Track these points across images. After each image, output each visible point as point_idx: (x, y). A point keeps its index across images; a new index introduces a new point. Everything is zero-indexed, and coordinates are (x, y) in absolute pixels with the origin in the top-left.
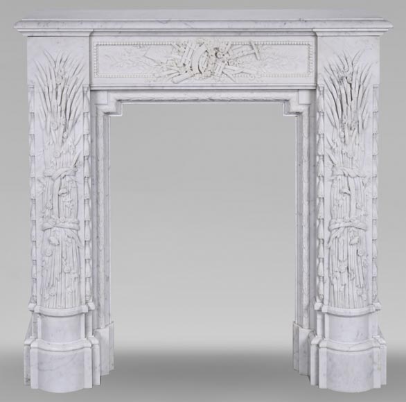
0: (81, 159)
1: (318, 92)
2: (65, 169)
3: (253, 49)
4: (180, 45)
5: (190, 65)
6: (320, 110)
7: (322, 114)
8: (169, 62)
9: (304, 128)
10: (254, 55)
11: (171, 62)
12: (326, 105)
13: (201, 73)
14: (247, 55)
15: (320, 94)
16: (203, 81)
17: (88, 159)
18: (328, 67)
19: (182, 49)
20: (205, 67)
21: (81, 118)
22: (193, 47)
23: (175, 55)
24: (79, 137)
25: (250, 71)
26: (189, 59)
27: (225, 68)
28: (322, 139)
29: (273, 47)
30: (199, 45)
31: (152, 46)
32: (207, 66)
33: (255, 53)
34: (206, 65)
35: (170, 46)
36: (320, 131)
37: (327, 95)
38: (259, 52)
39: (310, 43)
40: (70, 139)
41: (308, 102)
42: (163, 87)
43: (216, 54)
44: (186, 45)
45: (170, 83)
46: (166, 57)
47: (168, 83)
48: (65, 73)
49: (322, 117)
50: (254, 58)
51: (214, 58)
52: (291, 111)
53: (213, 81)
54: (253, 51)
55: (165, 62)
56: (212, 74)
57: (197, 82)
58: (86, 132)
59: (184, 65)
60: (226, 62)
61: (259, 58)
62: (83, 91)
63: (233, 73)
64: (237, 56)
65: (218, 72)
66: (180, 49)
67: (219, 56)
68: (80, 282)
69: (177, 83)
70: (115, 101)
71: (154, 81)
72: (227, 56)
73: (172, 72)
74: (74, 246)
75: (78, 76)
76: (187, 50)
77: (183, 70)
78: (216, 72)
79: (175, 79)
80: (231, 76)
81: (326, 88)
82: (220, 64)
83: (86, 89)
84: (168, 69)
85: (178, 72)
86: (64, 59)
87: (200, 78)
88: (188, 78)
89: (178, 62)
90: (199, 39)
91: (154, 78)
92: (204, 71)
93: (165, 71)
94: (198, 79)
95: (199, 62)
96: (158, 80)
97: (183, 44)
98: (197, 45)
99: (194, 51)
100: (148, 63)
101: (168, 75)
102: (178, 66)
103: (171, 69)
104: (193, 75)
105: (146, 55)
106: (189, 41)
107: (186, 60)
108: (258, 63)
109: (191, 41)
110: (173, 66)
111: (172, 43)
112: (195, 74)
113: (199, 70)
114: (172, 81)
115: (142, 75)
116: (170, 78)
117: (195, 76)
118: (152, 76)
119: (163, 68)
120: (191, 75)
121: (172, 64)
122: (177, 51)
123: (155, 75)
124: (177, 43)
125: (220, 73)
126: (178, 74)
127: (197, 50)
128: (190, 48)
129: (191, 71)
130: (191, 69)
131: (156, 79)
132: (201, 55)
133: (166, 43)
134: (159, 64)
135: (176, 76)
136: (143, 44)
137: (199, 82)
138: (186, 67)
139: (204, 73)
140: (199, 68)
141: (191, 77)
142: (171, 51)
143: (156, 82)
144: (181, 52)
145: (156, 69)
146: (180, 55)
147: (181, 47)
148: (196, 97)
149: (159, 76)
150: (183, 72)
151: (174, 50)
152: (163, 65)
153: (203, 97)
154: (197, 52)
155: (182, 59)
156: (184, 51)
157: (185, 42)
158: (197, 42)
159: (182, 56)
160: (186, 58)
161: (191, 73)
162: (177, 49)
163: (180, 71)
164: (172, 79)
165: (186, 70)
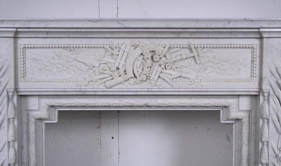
1: (261, 98)
3: (192, 52)
4: (113, 47)
5: (123, 69)
6: (265, 116)
7: (266, 121)
8: (102, 66)
9: (244, 135)
10: (193, 59)
11: (104, 65)
12: (272, 111)
13: (136, 77)
14: (186, 58)
15: (264, 100)
16: (138, 86)
18: (274, 71)
19: (116, 52)
20: (140, 70)
22: (128, 48)
23: (108, 59)
24: (3, 143)
25: (188, 76)
26: (122, 62)
27: (161, 72)
28: (265, 147)
29: (214, 50)
30: (133, 47)
31: (83, 49)
32: (143, 69)
33: (194, 57)
34: (141, 68)
35: (103, 49)
36: (264, 139)
37: (273, 100)
38: (198, 55)
39: (255, 46)
41: (248, 109)
42: (95, 91)
43: (152, 57)
44: (120, 48)
45: (102, 88)
46: (98, 60)
47: (100, 88)
49: (266, 124)
50: (193, 63)
51: (149, 61)
52: (231, 117)
53: (149, 86)
54: (192, 55)
55: (97, 65)
56: (148, 78)
57: (131, 86)
58: (11, 138)
59: (118, 69)
60: (163, 66)
61: (198, 62)
62: (8, 96)
63: (170, 77)
64: (175, 59)
65: (154, 76)
66: (113, 52)
67: (155, 60)
69: (110, 88)
70: (47, 107)
71: (86, 85)
72: (164, 59)
73: (105, 76)
76: (121, 53)
77: (116, 74)
78: (152, 76)
79: (108, 84)
80: (168, 80)
81: (272, 93)
82: (156, 67)
84: (101, 73)
85: (111, 76)
87: (135, 82)
88: (122, 82)
89: (112, 65)
90: (134, 41)
91: (85, 82)
92: (139, 75)
93: (98, 75)
94: (133, 83)
95: (133, 66)
96: (89, 85)
97: (116, 47)
98: (132, 48)
99: (128, 53)
100: (79, 67)
101: (100, 79)
102: (111, 69)
103: (104, 73)
104: (127, 79)
105: (77, 59)
106: (123, 43)
107: (120, 63)
108: (197, 67)
109: (125, 44)
110: (105, 70)
111: (105, 46)
112: (129, 78)
113: (134, 74)
114: (104, 86)
115: (72, 79)
116: (102, 82)
117: (130, 80)
118: (83, 80)
119: (95, 72)
120: (125, 79)
121: (105, 67)
122: (110, 54)
123: (86, 79)
124: (110, 46)
125: (156, 77)
126: (111, 78)
127: (132, 52)
128: (124, 51)
129: (125, 75)
130: (125, 72)
131: (87, 83)
132: (136, 58)
133: (99, 46)
134: (90, 68)
135: (109, 80)
136: (73, 47)
137: (134, 86)
138: (119, 71)
139: (139, 77)
140: (133, 72)
141: (125, 81)
142: (104, 55)
143: (88, 86)
144: (114, 55)
145: (88, 73)
146: (114, 59)
147: (115, 50)
148: (131, 103)
149: (91, 80)
150: (116, 76)
151: (107, 53)
152: (95, 69)
153: (139, 103)
154: (131, 55)
155: (115, 62)
156: (118, 54)
157: (118, 44)
158: (132, 44)
159: (116, 60)
160: (120, 62)
161: (125, 77)
162: (111, 52)
163: (113, 75)
164: (105, 84)
165: (120, 73)
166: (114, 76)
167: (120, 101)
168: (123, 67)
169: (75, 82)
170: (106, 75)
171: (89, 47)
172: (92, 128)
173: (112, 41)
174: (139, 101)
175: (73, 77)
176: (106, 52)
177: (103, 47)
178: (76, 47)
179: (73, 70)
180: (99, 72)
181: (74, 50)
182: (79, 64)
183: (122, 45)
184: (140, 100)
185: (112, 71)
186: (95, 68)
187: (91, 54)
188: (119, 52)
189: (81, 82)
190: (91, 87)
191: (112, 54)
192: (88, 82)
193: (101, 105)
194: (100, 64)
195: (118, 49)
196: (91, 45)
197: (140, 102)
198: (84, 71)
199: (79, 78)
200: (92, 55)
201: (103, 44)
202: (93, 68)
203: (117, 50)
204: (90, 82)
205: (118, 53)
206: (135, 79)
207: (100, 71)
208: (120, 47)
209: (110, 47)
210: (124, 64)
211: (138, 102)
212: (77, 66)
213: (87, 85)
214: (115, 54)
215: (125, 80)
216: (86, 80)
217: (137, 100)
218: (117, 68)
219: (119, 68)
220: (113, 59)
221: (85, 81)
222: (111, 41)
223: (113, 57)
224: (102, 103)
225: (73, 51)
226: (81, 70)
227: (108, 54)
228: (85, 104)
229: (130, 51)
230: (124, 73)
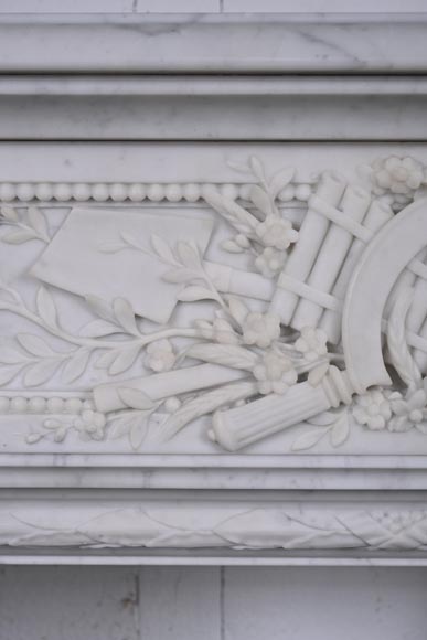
4: (264, 199)
5: (325, 335)
8: (188, 313)
11: (205, 312)
13: (398, 383)
19: (276, 228)
22: (354, 204)
23: (228, 273)
26: (318, 292)
30: (386, 202)
31: (77, 209)
35: (199, 213)
42: (150, 470)
44: (303, 206)
45: (190, 447)
46: (164, 280)
55: (161, 311)
59: (289, 332)
66: (261, 229)
69: (241, 451)
71: (90, 434)
73: (208, 375)
76: (308, 238)
77: (278, 365)
79: (228, 426)
85: (249, 376)
87: (393, 414)
88: (317, 415)
89: (250, 312)
90: (392, 164)
91: (88, 415)
92: (419, 375)
93: (164, 371)
94: (380, 422)
95: (386, 316)
96: (113, 431)
97: (277, 200)
98: (375, 203)
99: (354, 238)
100: (51, 322)
101: (180, 396)
102: (250, 337)
103: (203, 358)
104: (348, 399)
105: (39, 271)
106: (320, 178)
107: (300, 298)
109: (335, 179)
110: (212, 341)
111: (210, 193)
112: (360, 390)
113: (391, 369)
114: (205, 437)
115: (9, 394)
116: (191, 415)
117: (363, 401)
118: (74, 404)
119: (149, 349)
120: (332, 394)
121: (212, 324)
122: (242, 240)
123: (97, 395)
124: (244, 192)
126: (247, 389)
127: (376, 233)
128: (331, 222)
129: (334, 369)
130: (332, 356)
131: (100, 420)
132: (406, 268)
133: (173, 193)
134: (121, 326)
135: (231, 405)
136: (16, 199)
137: (384, 442)
138: (300, 345)
139: (420, 387)
140: (385, 349)
141: (332, 409)
142: (204, 246)
143: (103, 439)
144: (268, 251)
145: (107, 356)
146: (266, 272)
147: (271, 219)
148: (354, 535)
149: (122, 401)
150: (279, 379)
151: (223, 235)
152: (148, 335)
153: (397, 532)
154: (372, 245)
155: (273, 294)
156: (292, 245)
157: (294, 184)
158: (377, 183)
159: (275, 278)
160: (303, 289)
161: (333, 383)
162: (246, 229)
163: (259, 372)
164: (211, 426)
165: (302, 362)
166: (269, 378)
167: (290, 519)
168: (319, 325)
169: (28, 411)
170: (217, 369)
171: (110, 199)
172: (99, 604)
173: (255, 162)
174: (400, 519)
175: (15, 384)
176: (214, 232)
177: (201, 199)
178: (35, 199)
179: (16, 339)
180: (175, 351)
181: (20, 218)
182: (48, 307)
183: (313, 186)
184: (406, 515)
185: (248, 347)
186: (146, 328)
187: (125, 242)
188: (297, 228)
189: (62, 411)
190: (124, 445)
191: (251, 241)
192: (107, 414)
193: (175, 543)
194: (179, 302)
195: (290, 214)
196: (128, 185)
197: (404, 528)
198: (79, 346)
199: (48, 385)
200: (133, 248)
201: (200, 184)
202: (133, 330)
203: (281, 216)
204: (117, 411)
205: (292, 235)
206: (397, 394)
207: (181, 344)
208: (306, 202)
209: (238, 199)
210: (329, 301)
211: (396, 527)
212: (37, 315)
213: (101, 433)
214: (269, 240)
215: (336, 404)
216: (92, 399)
217: (386, 515)
218: (281, 325)
219: (297, 325)
220: (259, 272)
221: (87, 405)
222: (250, 164)
223: (260, 261)
224: (184, 530)
225: (11, 223)
226: (66, 341)
227: (231, 245)
228: (85, 535)
229: (362, 224)
230: (327, 360)
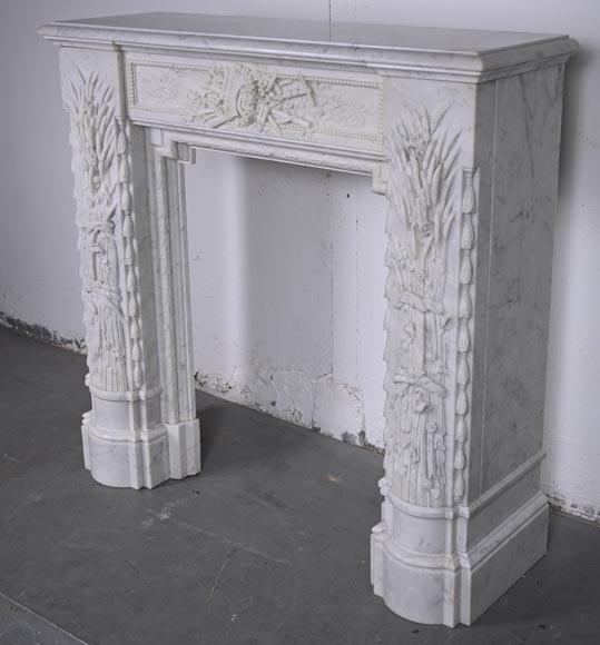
0: (118, 213)
2: (98, 223)
3: (305, 88)
5: (228, 104)
8: (209, 95)
10: (308, 98)
11: (211, 96)
13: (240, 116)
14: (298, 96)
16: (244, 129)
17: (130, 214)
19: (219, 78)
20: (245, 108)
21: (115, 160)
24: (114, 184)
25: (300, 122)
27: (269, 113)
29: (333, 86)
31: (188, 71)
33: (307, 95)
38: (313, 93)
39: (380, 86)
40: (103, 185)
43: (257, 91)
48: (93, 98)
53: (255, 131)
54: (304, 91)
55: (203, 95)
56: (254, 119)
57: (237, 129)
58: (123, 179)
61: (312, 103)
62: (118, 126)
63: (279, 121)
65: (260, 118)
68: (125, 364)
69: (215, 128)
70: (171, 143)
72: (271, 94)
73: (210, 110)
74: (114, 319)
75: (109, 104)
76: (225, 81)
77: (218, 110)
78: (258, 117)
79: (213, 122)
80: (276, 125)
82: (262, 106)
83: (120, 123)
84: (206, 106)
86: (93, 80)
88: (227, 122)
93: (203, 108)
94: (238, 124)
95: (237, 101)
97: (220, 72)
98: (235, 74)
99: (232, 82)
103: (210, 106)
107: (224, 95)
108: (314, 110)
111: (209, 69)
112: (232, 117)
113: (238, 113)
114: (208, 124)
117: (235, 120)
120: (227, 118)
125: (263, 119)
127: (235, 81)
128: (227, 79)
132: (239, 90)
133: (203, 68)
136: (178, 67)
138: (224, 105)
140: (237, 109)
143: (193, 122)
144: (217, 84)
149: (194, 114)
150: (218, 113)
154: (233, 85)
156: (222, 82)
157: (222, 68)
159: (221, 90)
161: (227, 115)
162: (215, 78)
163: (215, 111)
165: (224, 109)
168: (227, 101)
175: (181, 108)
178: (181, 68)
183: (225, 69)
185: (215, 105)
187: (196, 78)
188: (223, 78)
189: (187, 115)
190: (197, 124)
196: (195, 66)
199: (187, 109)
200: (198, 80)
201: (206, 67)
203: (221, 76)
206: (240, 119)
208: (224, 73)
209: (213, 71)
210: (229, 95)
215: (230, 120)
218: (221, 101)
220: (219, 88)
222: (214, 63)
225: (179, 73)
